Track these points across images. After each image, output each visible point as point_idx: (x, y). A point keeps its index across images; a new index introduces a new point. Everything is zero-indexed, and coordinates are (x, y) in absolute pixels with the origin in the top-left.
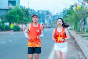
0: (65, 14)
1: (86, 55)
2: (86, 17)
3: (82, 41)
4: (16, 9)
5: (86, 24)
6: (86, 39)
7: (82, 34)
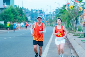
0: (57, 13)
1: (78, 53)
2: (78, 17)
3: (75, 40)
4: (10, 8)
5: (78, 23)
6: (78, 38)
7: (74, 32)
